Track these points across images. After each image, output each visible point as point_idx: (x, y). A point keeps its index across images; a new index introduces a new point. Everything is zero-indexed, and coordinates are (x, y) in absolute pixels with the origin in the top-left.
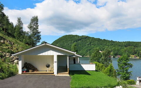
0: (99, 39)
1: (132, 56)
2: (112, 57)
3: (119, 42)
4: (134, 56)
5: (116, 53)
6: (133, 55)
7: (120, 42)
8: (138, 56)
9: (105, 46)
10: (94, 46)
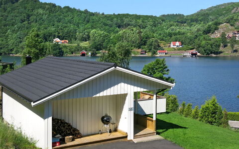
0: (54, 5)
1: (136, 50)
2: (90, 54)
3: (103, 14)
4: (140, 50)
5: (99, 45)
6: (139, 48)
7: (106, 16)
8: (150, 50)
9: (69, 24)
10: (41, 24)
